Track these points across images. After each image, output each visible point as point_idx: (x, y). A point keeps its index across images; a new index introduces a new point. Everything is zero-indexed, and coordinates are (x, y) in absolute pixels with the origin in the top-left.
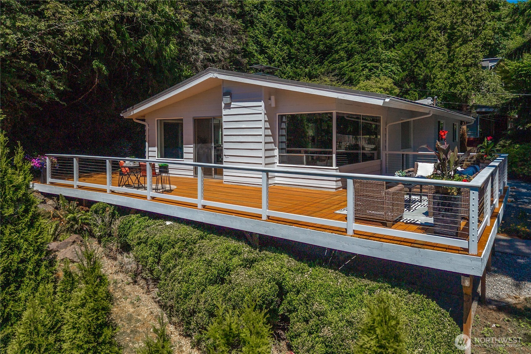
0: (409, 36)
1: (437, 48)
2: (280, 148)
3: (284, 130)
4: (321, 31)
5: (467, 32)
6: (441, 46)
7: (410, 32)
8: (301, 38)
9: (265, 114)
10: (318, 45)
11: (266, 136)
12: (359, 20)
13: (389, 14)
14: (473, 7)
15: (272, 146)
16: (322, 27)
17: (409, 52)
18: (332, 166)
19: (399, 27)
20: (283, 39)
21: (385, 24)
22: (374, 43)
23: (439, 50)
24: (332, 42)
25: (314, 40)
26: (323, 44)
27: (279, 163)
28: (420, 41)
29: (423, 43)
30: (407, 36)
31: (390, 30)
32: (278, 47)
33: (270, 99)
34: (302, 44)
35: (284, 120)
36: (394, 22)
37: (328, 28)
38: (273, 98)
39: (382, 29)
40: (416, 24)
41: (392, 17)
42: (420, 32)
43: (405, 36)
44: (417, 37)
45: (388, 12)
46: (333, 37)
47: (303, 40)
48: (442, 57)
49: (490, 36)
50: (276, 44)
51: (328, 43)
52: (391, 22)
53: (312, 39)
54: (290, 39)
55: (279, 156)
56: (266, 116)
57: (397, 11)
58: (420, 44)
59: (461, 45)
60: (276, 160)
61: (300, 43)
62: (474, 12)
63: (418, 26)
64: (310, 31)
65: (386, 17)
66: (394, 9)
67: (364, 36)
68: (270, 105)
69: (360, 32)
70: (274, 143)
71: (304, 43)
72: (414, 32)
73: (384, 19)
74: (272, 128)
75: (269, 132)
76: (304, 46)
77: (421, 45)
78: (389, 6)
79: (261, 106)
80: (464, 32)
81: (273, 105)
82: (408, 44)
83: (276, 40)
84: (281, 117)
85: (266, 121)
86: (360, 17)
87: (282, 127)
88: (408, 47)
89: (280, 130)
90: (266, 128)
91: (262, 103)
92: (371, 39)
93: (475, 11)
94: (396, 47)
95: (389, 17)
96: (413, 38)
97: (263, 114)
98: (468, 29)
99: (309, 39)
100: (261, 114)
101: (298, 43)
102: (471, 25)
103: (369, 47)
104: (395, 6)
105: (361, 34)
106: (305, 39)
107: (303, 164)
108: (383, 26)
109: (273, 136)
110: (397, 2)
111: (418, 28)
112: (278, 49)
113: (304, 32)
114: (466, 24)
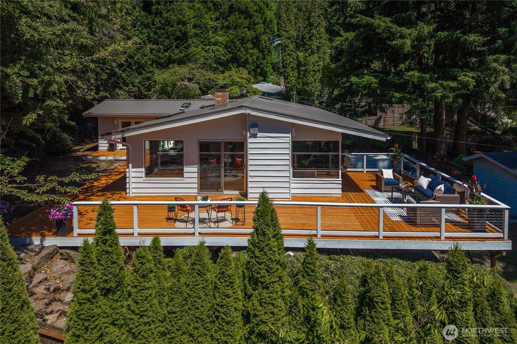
7: (233, 22)
8: (159, 23)
12: (194, 6)
13: (213, 2)
17: (233, 38)
18: (338, 178)
19: (222, 15)
21: (211, 11)
22: (206, 28)
24: (187, 30)
25: (172, 26)
26: (180, 31)
27: (293, 178)
30: (231, 25)
31: (216, 17)
34: (160, 29)
36: (219, 11)
37: (183, 17)
38: (294, 130)
40: (238, 16)
41: (216, 5)
42: (241, 23)
44: (239, 26)
47: (162, 26)
52: (215, 9)
54: (149, 23)
55: (293, 172)
58: (242, 32)
65: (210, 4)
71: (163, 29)
72: (237, 23)
76: (164, 32)
79: (289, 137)
81: (294, 135)
83: (134, 23)
88: (232, 34)
92: (204, 24)
95: (213, 5)
96: (236, 27)
98: (314, 44)
100: (289, 143)
102: (316, 42)
111: (239, 19)
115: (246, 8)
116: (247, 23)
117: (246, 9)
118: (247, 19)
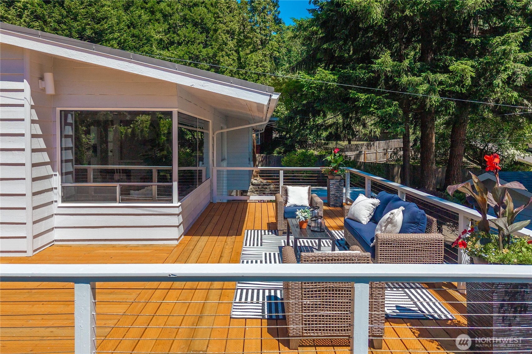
0: (184, 40)
1: (226, 53)
2: (64, 171)
3: (70, 139)
4: (87, 12)
5: (257, 39)
6: (230, 51)
7: (185, 36)
8: (60, 15)
9: (32, 107)
10: (84, 29)
11: (34, 151)
12: (131, 12)
13: (162, 13)
14: (262, 16)
15: (47, 170)
16: (89, 8)
17: (183, 55)
18: (171, 201)
19: (173, 29)
20: (32, 13)
21: (159, 23)
22: (148, 40)
23: (228, 55)
24: (102, 28)
25: (78, 21)
26: (91, 29)
27: (63, 201)
28: (194, 47)
29: (197, 49)
30: (182, 40)
31: (164, 30)
32: (25, 21)
33: (42, 78)
34: (61, 23)
35: (70, 120)
36: (168, 22)
37: (97, 11)
38: (49, 77)
39: (156, 28)
40: (191, 29)
41: (165, 16)
42: (194, 38)
43: (180, 39)
44: (192, 42)
45: (161, 11)
46: (103, 22)
47: (63, 18)
48: (232, 62)
49: (276, 48)
50: (20, 16)
51: (97, 29)
52: (165, 21)
53: (75, 19)
54: (43, 14)
55: (63, 188)
56: (33, 111)
57: (171, 12)
58: (194, 49)
59: (252, 52)
60: (57, 195)
61: (59, 22)
62: (263, 22)
63: (194, 31)
64: (73, 9)
65: (159, 15)
66: (168, 8)
67: (137, 30)
68: (44, 90)
69: (132, 25)
70: (52, 163)
71: (65, 23)
72: (189, 37)
73: (157, 17)
74: (46, 135)
75: (40, 143)
76: (65, 27)
77: (196, 50)
78: (163, 5)
79: (22, 91)
80: (255, 39)
81: (50, 90)
82: (183, 48)
83: (20, 12)
84: (64, 114)
85: (33, 122)
86: (131, 9)
87: (66, 133)
88: (182, 50)
89: (63, 139)
90: (33, 136)
91: (25, 85)
92: (145, 36)
93: (264, 20)
94: (170, 49)
95: (162, 16)
96: (188, 42)
97: (27, 106)
98: (258, 37)
99: (72, 19)
100: (22, 106)
101: (54, 21)
102: (261, 34)
103: (143, 44)
104: (169, 5)
105: (134, 28)
106: (65, 18)
107: (114, 200)
108: (157, 24)
109: (49, 150)
110: (171, 2)
111: (193, 33)
112: (23, 23)
113: (65, 9)
114: (256, 32)
115: (202, 19)
116: (202, 37)
117: (202, 21)
118: (204, 34)
